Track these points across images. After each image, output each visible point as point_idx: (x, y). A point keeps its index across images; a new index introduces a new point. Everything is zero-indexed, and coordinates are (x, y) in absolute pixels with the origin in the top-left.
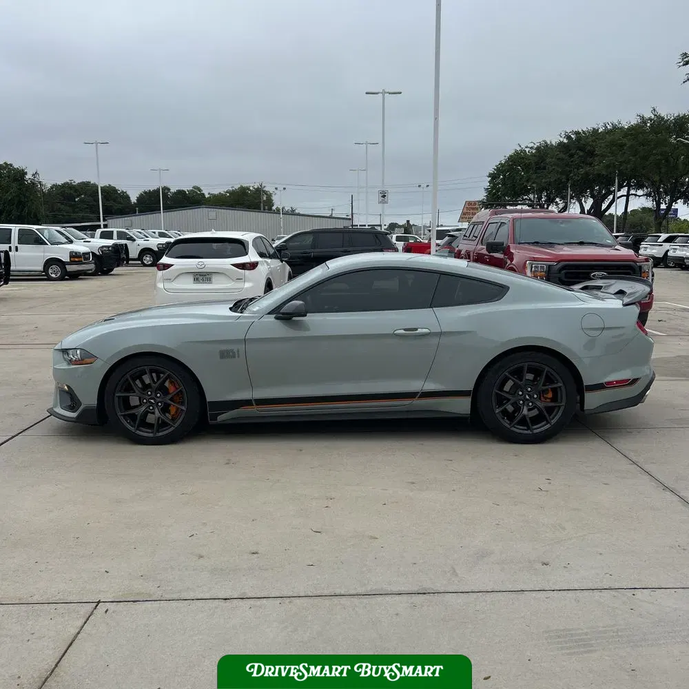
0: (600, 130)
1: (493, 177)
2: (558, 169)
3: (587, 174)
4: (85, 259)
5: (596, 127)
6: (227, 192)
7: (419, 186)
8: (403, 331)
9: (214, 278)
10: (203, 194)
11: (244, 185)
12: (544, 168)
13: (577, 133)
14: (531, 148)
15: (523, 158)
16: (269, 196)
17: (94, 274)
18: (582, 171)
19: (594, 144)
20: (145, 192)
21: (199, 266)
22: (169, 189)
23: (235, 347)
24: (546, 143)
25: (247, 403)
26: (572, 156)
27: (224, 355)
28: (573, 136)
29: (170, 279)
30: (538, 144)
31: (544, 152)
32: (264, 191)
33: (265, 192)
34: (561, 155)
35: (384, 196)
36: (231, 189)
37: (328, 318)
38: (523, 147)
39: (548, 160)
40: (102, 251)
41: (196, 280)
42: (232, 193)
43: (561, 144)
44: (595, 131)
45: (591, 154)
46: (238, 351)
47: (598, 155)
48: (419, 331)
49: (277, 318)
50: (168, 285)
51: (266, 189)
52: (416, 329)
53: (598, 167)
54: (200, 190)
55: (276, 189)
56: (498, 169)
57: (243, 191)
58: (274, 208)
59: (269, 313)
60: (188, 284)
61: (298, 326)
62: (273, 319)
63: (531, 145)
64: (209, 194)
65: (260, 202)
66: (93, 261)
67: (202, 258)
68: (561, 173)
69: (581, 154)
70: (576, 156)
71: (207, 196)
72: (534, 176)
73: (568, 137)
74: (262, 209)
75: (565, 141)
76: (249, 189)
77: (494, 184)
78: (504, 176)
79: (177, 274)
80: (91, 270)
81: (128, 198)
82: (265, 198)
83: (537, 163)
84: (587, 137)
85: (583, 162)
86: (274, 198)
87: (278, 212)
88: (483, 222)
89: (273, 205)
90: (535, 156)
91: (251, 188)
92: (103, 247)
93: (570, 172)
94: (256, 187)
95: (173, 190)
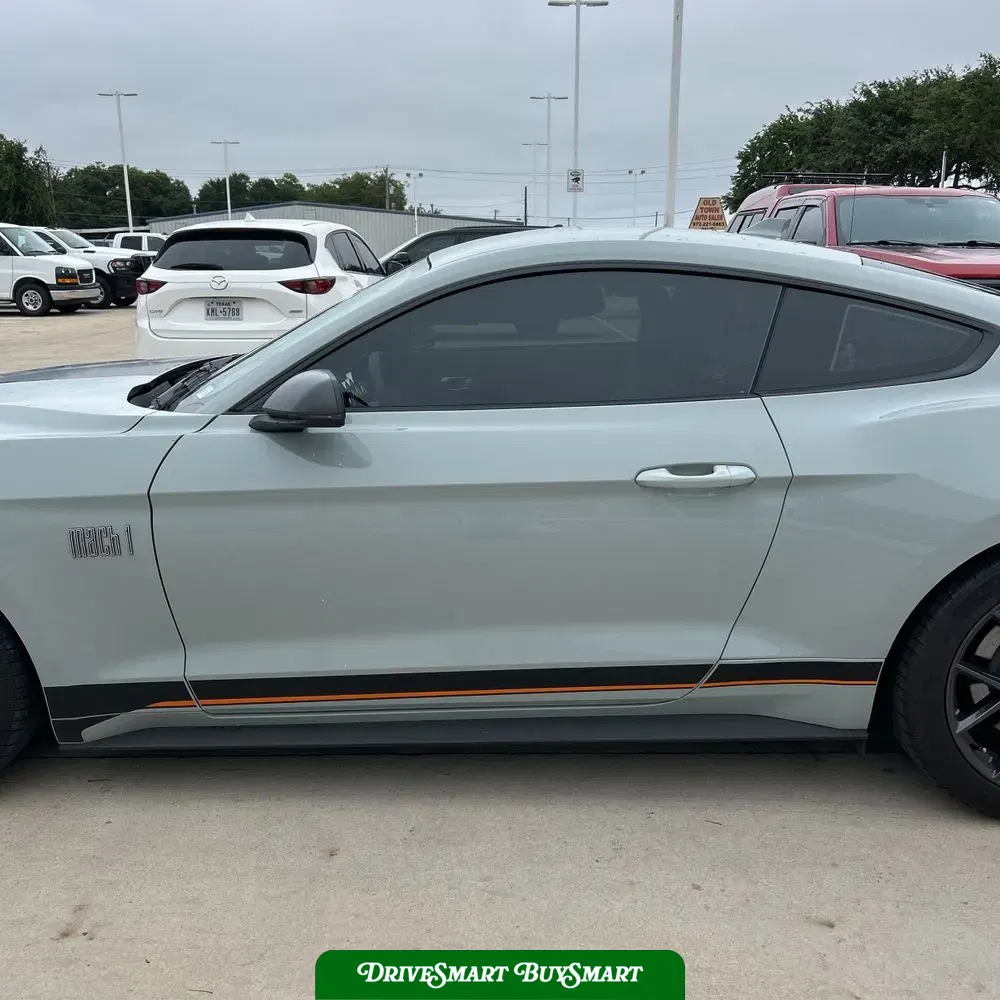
0: (919, 82)
1: (745, 158)
2: (850, 144)
3: (896, 153)
4: (83, 280)
5: (911, 75)
6: (336, 182)
7: (630, 172)
8: (663, 475)
9: (247, 309)
10: (301, 186)
11: (361, 172)
12: (828, 144)
13: (882, 86)
14: (807, 111)
15: (793, 129)
16: (399, 189)
17: (104, 306)
18: (888, 147)
19: (909, 103)
20: (212, 183)
21: (215, 285)
22: (248, 178)
23: (117, 521)
24: (830, 104)
25: (171, 691)
26: (872, 123)
27: (86, 544)
28: (874, 92)
29: (161, 311)
30: (818, 106)
31: (826, 117)
32: (391, 181)
33: (393, 182)
34: (856, 122)
35: (577, 180)
36: (342, 178)
37: (411, 429)
38: (794, 110)
39: (835, 129)
40: (114, 268)
41: (211, 313)
42: (344, 184)
43: (855, 104)
44: (910, 83)
45: (906, 119)
46: (129, 531)
47: (916, 121)
48: (721, 473)
49: (257, 427)
50: (157, 324)
51: (395, 178)
52: (709, 468)
53: (917, 140)
54: (294, 179)
55: (408, 175)
56: (753, 147)
57: (360, 180)
58: (407, 207)
59: (235, 410)
60: (194, 320)
61: (323, 452)
62: (246, 431)
63: (808, 106)
64: (308, 185)
65: (385, 197)
66: (98, 284)
67: (220, 269)
68: (856, 151)
69: (889, 119)
70: (880, 124)
71: (307, 189)
72: (811, 157)
73: (867, 93)
74: (387, 207)
75: (863, 99)
76: (368, 178)
77: (746, 170)
78: (762, 157)
79: (173, 302)
80: (96, 298)
81: (185, 191)
82: (392, 192)
83: (815, 136)
84: (899, 92)
85: (891, 134)
86: (407, 191)
87: (411, 212)
88: (765, 209)
89: (406, 204)
90: (812, 125)
91: (372, 177)
92: (115, 261)
93: (869, 150)
94: (379, 174)
95: (254, 179)
